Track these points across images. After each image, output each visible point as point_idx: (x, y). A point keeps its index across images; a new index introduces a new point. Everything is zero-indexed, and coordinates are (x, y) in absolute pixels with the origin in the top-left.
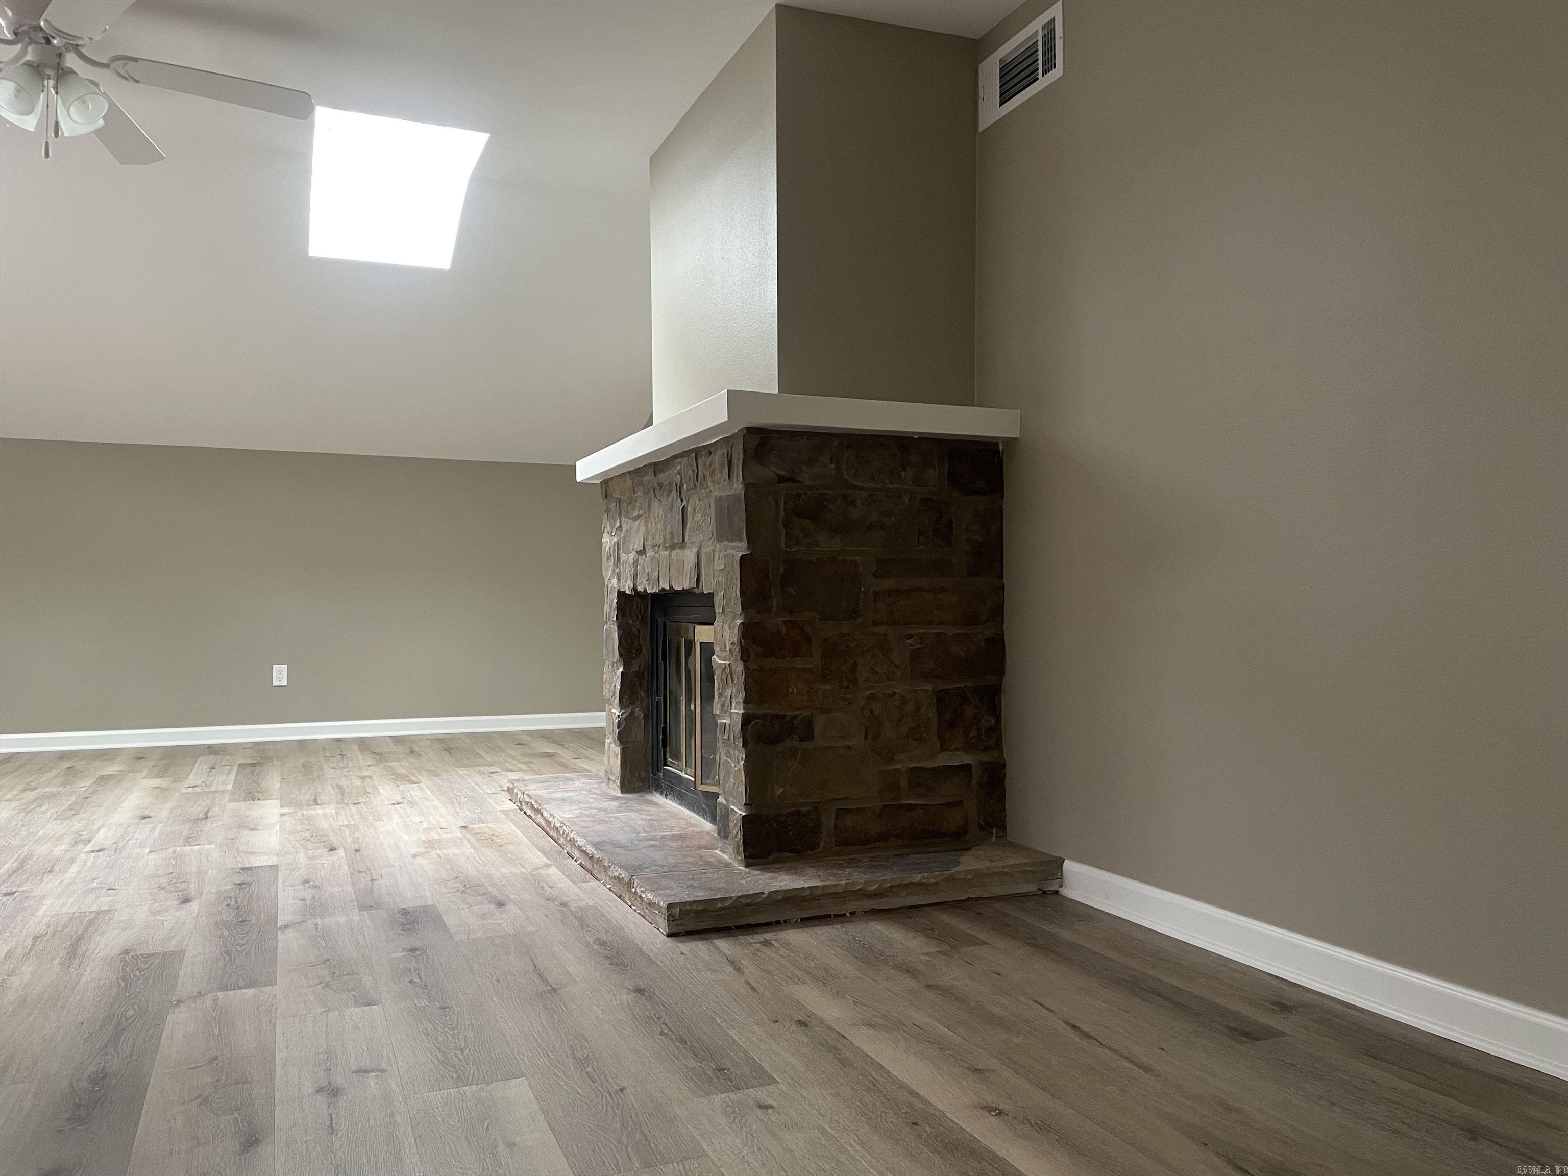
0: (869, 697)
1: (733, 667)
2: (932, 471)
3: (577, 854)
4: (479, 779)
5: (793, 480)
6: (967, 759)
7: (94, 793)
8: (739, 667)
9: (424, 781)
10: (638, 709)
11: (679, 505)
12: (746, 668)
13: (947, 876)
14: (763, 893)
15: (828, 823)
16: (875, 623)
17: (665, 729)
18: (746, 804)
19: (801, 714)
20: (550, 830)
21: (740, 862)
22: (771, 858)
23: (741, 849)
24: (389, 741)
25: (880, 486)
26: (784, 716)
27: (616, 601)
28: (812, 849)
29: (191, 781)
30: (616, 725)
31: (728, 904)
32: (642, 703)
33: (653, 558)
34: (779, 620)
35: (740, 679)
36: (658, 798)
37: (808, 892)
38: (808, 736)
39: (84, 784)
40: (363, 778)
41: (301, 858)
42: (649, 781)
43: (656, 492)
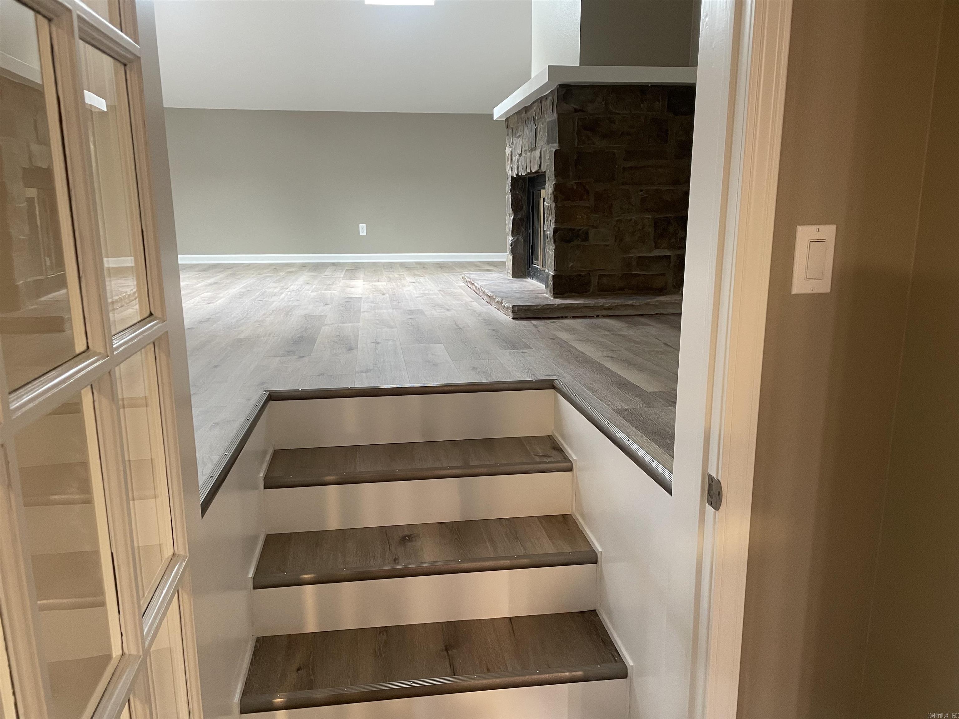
0: (618, 221)
1: (552, 206)
2: (658, 103)
3: (485, 297)
4: (452, 277)
5: (582, 111)
6: (669, 253)
7: (286, 276)
8: (553, 206)
9: (427, 276)
10: (520, 237)
11: (534, 128)
12: (556, 206)
13: (645, 303)
14: (556, 304)
15: (594, 281)
16: (624, 184)
17: (532, 246)
18: (555, 270)
19: (583, 228)
20: (477, 291)
21: (551, 296)
22: (566, 295)
23: (552, 290)
24: (414, 263)
25: (628, 112)
26: (574, 229)
27: (510, 181)
28: (586, 292)
29: (326, 273)
30: (510, 245)
31: (539, 307)
32: (523, 234)
33: (525, 157)
34: (573, 182)
35: (554, 211)
36: (529, 280)
37: (576, 305)
38: (586, 239)
39: (282, 274)
40: (400, 275)
41: (371, 295)
42: (526, 273)
43: (527, 122)
